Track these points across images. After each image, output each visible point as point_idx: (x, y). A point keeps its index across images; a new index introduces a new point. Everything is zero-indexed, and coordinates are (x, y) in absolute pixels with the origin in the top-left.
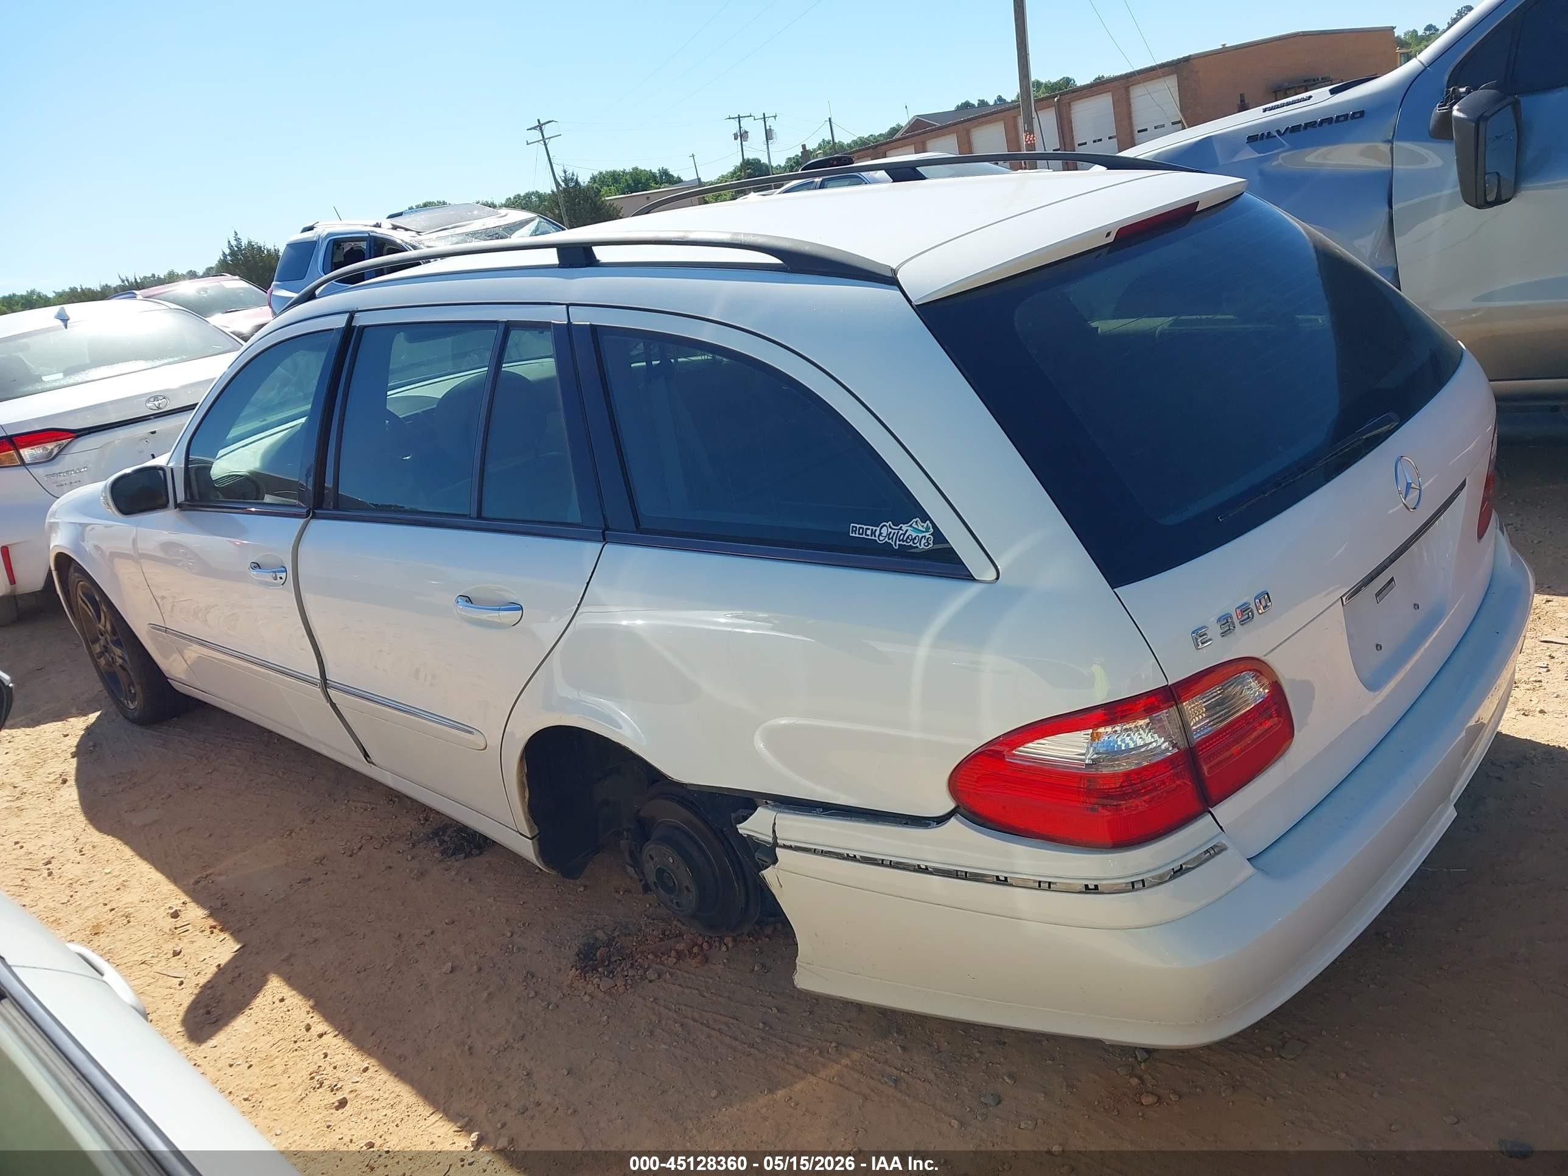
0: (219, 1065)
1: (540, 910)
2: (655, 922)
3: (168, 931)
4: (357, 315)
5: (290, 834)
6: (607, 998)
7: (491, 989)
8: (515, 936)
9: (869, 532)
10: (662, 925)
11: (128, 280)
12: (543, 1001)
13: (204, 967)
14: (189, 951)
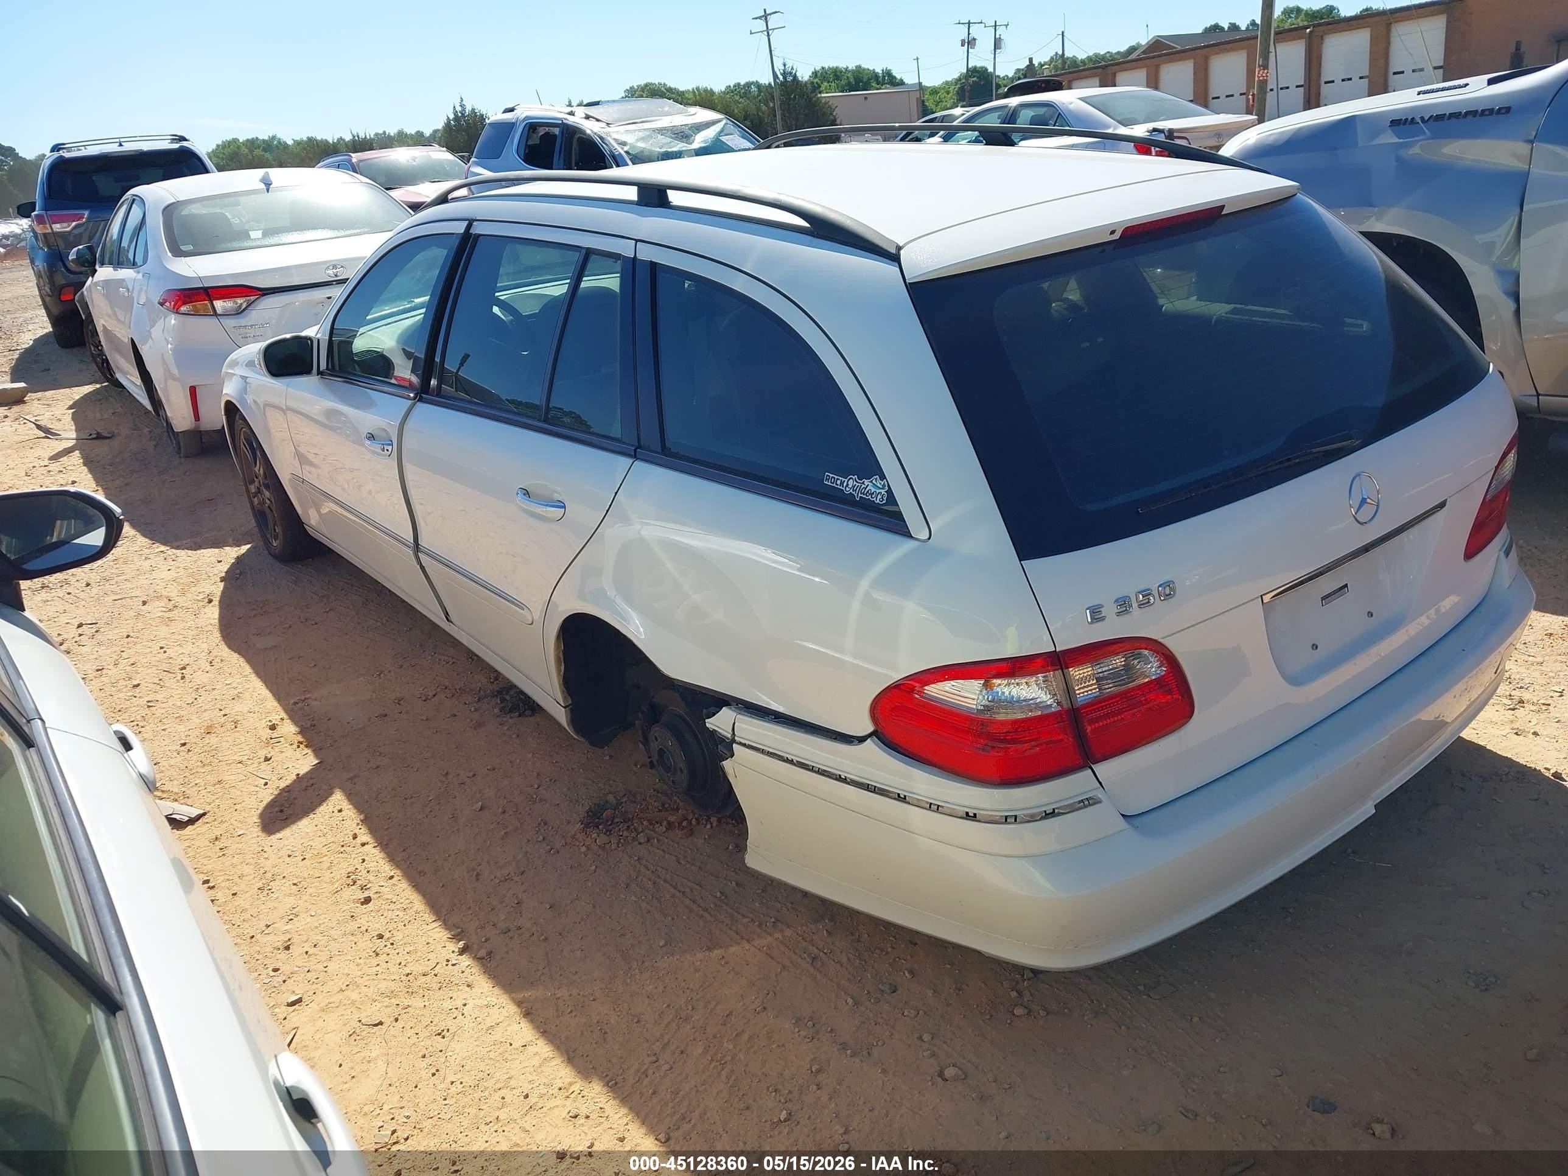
0: (280, 854)
1: (568, 770)
2: (659, 795)
3: (264, 740)
4: (475, 223)
5: (379, 675)
6: (600, 852)
7: (508, 830)
8: (540, 788)
9: (839, 482)
10: (664, 798)
11: (358, 136)
12: (547, 845)
13: (286, 774)
14: (277, 759)
